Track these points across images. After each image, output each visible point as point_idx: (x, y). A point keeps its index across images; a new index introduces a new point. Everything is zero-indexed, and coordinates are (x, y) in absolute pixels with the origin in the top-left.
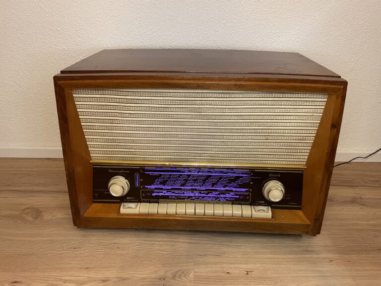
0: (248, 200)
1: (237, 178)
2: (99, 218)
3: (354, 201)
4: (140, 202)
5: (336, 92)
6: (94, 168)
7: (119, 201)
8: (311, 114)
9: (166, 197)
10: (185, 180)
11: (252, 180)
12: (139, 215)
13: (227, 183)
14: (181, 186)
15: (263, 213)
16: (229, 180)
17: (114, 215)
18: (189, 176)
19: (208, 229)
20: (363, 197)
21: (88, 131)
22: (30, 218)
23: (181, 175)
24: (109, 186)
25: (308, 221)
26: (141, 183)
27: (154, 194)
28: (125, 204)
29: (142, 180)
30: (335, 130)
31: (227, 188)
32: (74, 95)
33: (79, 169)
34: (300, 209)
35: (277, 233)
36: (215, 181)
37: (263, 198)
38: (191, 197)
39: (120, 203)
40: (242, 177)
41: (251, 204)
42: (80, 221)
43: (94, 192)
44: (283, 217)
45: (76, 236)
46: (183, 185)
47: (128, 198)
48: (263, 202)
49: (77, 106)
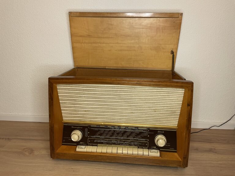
0: (147, 146)
1: (141, 133)
2: (65, 153)
3: (210, 151)
4: (87, 145)
5: (188, 87)
6: (64, 125)
7: (76, 144)
8: (177, 99)
9: (102, 143)
10: (112, 133)
11: (149, 134)
12: (86, 152)
13: (135, 135)
14: (110, 137)
15: (155, 153)
16: (136, 134)
17: (73, 152)
18: (114, 131)
19: (124, 162)
20: (216, 148)
21: (63, 105)
22: (27, 153)
23: (110, 131)
24: (72, 134)
25: (180, 159)
26: (89, 135)
27: (95, 141)
28: (79, 146)
29: (89, 133)
30: (190, 107)
31: (135, 139)
32: (58, 87)
33: (56, 126)
34: (176, 152)
35: (163, 165)
36: (128, 134)
37: (155, 145)
38: (115, 143)
39: (76, 145)
40: (143, 132)
41: (148, 149)
42: (54, 155)
43: (63, 139)
44: (166, 156)
45: (51, 163)
46: (111, 136)
47: (81, 143)
48: (155, 147)
49: (59, 93)
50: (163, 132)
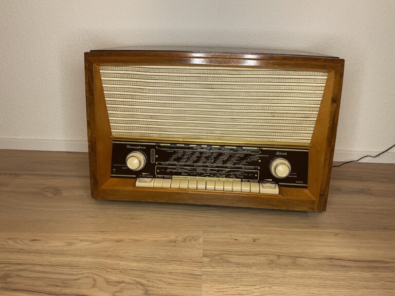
0: (256, 178)
1: (247, 156)
2: (116, 190)
3: (361, 192)
4: (155, 177)
5: (334, 68)
6: (114, 144)
7: (135, 176)
8: (313, 92)
9: (179, 174)
10: (197, 157)
11: (261, 158)
12: (154, 188)
13: (237, 160)
14: (193, 163)
15: (271, 189)
16: (238, 157)
17: (130, 188)
18: (201, 153)
19: (217, 204)
20: (371, 189)
21: (110, 106)
22: (50, 195)
23: (194, 152)
24: (127, 158)
25: (313, 197)
26: (157, 159)
27: (168, 171)
28: (140, 179)
29: (157, 156)
30: (336, 104)
31: (237, 166)
32: (101, 71)
33: (100, 147)
34: (306, 187)
35: (284, 209)
36: (225, 158)
37: (271, 176)
38: (203, 174)
39: (136, 178)
40: (251, 155)
41: (259, 182)
42: (98, 193)
43: (113, 167)
44: (290, 194)
45: (92, 208)
46: (195, 162)
47: (143, 174)
48: (271, 180)
49: (103, 82)
50: (286, 154)
